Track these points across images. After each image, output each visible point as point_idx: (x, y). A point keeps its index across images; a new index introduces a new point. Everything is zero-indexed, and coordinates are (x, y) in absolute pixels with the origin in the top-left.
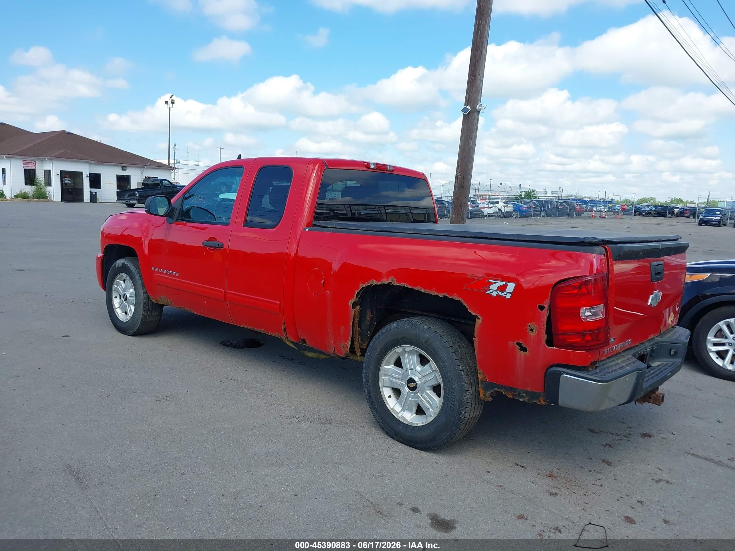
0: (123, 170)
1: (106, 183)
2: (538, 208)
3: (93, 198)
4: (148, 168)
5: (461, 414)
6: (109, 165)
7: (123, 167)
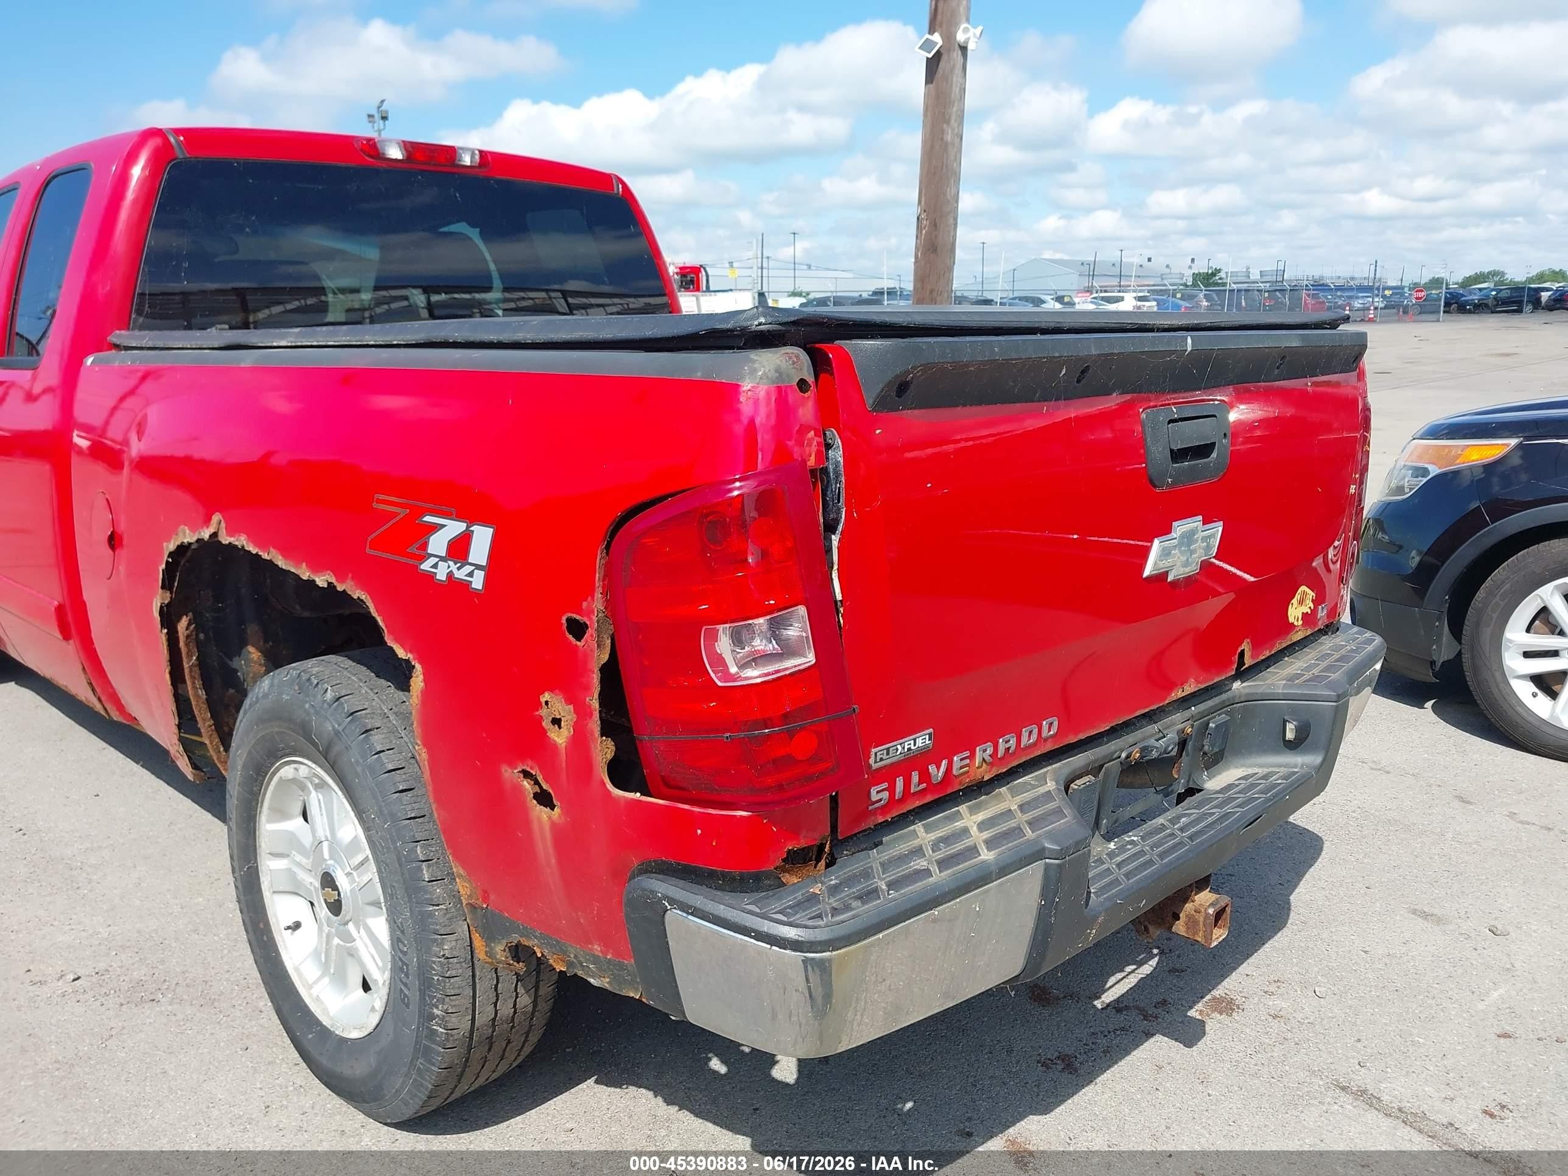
2: (1216, 307)
5: (432, 1017)
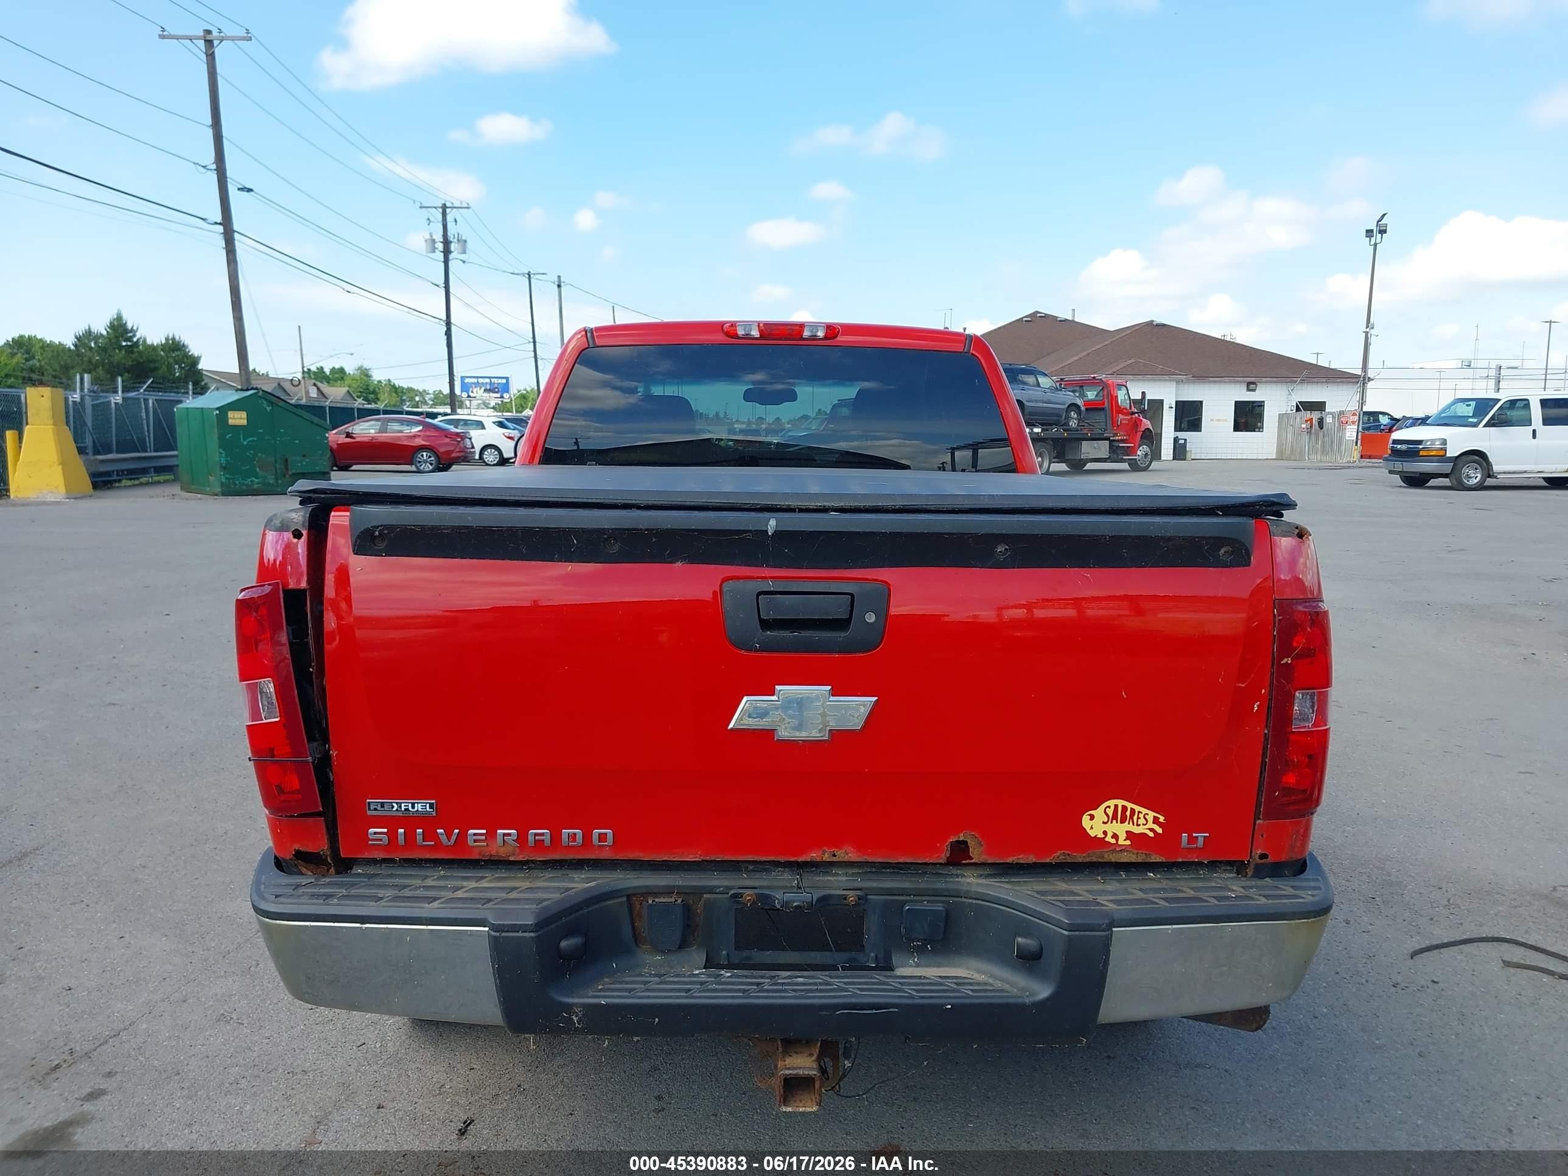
0: (1249, 390)
1: (1212, 420)
3: (1180, 451)
4: (1302, 382)
6: (1220, 382)
7: (1249, 384)
